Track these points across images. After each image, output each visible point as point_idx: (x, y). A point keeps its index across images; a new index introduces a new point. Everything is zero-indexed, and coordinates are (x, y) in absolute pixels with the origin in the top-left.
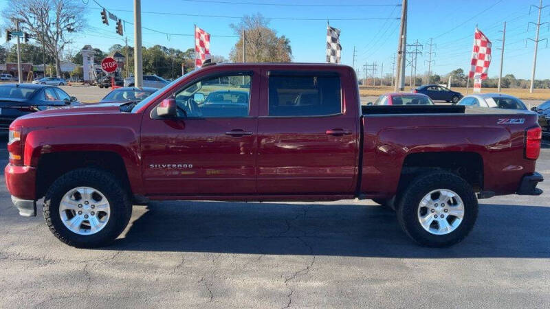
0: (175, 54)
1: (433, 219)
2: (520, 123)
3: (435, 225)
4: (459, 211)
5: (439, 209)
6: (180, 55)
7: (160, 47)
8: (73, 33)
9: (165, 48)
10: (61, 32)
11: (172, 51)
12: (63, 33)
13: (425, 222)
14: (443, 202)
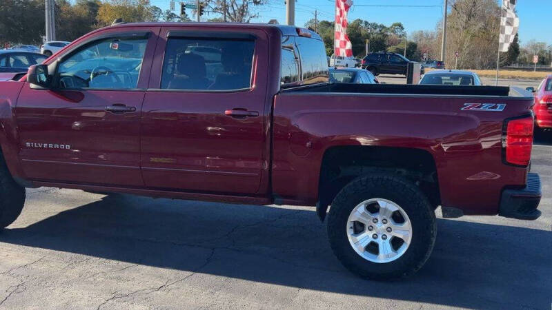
0: (378, 30)
1: (371, 239)
2: (498, 109)
3: (373, 248)
4: (405, 231)
5: (380, 227)
6: (383, 31)
7: (362, 22)
8: (259, 6)
9: (366, 23)
10: (247, 5)
11: (375, 26)
12: (249, 5)
13: (358, 243)
14: (385, 217)
